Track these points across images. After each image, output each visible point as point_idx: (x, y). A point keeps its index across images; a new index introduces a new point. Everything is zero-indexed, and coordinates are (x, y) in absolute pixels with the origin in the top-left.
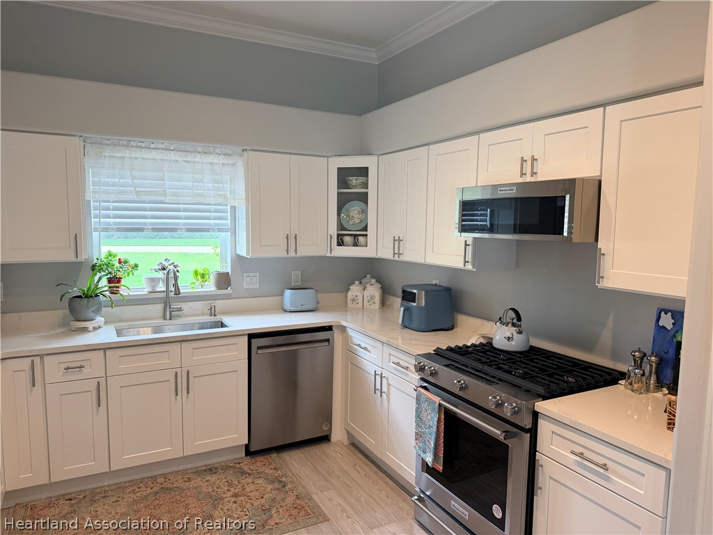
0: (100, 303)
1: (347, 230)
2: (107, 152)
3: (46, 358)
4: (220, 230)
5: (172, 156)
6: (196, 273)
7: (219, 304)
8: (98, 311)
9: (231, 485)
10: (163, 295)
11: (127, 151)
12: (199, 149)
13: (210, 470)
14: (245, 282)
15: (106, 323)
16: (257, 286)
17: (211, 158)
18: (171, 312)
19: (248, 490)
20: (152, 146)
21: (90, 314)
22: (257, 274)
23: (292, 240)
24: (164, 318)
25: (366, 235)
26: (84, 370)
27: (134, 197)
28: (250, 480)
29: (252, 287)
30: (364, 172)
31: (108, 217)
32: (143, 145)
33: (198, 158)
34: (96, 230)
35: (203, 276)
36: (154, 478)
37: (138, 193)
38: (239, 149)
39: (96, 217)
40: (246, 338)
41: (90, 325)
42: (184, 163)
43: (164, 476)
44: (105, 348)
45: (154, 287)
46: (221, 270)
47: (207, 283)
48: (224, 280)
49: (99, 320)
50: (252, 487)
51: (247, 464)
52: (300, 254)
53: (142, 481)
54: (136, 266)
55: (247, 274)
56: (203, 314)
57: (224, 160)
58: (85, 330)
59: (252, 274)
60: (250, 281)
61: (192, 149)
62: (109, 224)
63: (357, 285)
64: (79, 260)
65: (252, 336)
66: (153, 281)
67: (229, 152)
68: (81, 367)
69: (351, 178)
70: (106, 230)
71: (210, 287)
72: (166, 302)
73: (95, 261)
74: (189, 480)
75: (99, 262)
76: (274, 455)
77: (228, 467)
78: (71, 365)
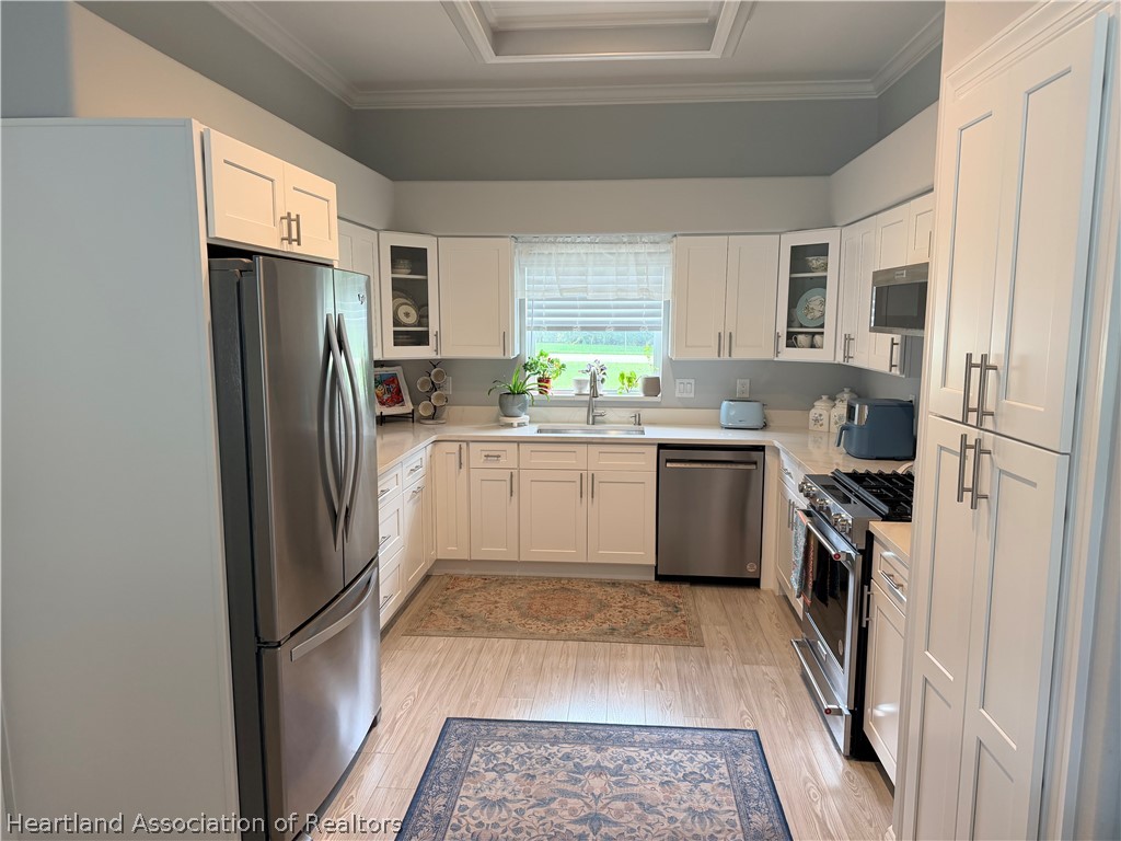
0: (525, 401)
1: (802, 326)
2: (536, 250)
3: (471, 444)
4: (651, 329)
5: (597, 249)
6: (622, 376)
7: (646, 413)
8: (523, 408)
9: (625, 598)
10: (587, 398)
11: (554, 248)
12: (625, 240)
13: (614, 584)
14: (677, 391)
15: (530, 422)
16: (692, 395)
17: (638, 248)
18: (594, 417)
19: (639, 606)
20: (579, 240)
21: (516, 410)
22: (692, 381)
23: (726, 340)
24: (588, 423)
25: (822, 333)
26: (502, 460)
27: (558, 295)
28: (645, 599)
29: (685, 395)
30: (822, 250)
31: (540, 315)
32: (569, 240)
33: (624, 249)
34: (529, 328)
35: (630, 380)
36: (560, 579)
37: (561, 290)
38: (668, 235)
39: (529, 316)
40: (655, 449)
41: (515, 421)
42: (608, 256)
43: (569, 580)
44: (519, 442)
45: (581, 389)
46: (651, 375)
47: (634, 388)
48: (652, 386)
49: (524, 418)
50: (644, 605)
51: (653, 587)
52: (735, 356)
53: (548, 579)
54: (563, 366)
55: (681, 381)
56: (629, 423)
57: (652, 248)
58: (511, 426)
59: (686, 381)
60: (684, 389)
61: (616, 241)
62: (541, 322)
63: (825, 401)
64: (506, 357)
65: (662, 446)
66: (579, 383)
67: (657, 239)
68: (498, 456)
69: (810, 258)
70: (538, 328)
71: (637, 392)
72: (591, 406)
73: (527, 360)
74: (590, 587)
75: (530, 361)
76: (685, 587)
77: (632, 585)
78: (491, 454)
